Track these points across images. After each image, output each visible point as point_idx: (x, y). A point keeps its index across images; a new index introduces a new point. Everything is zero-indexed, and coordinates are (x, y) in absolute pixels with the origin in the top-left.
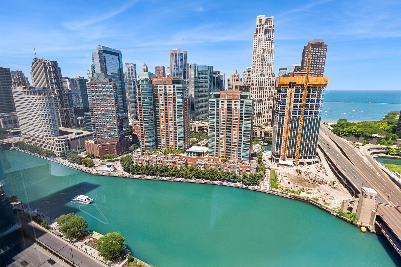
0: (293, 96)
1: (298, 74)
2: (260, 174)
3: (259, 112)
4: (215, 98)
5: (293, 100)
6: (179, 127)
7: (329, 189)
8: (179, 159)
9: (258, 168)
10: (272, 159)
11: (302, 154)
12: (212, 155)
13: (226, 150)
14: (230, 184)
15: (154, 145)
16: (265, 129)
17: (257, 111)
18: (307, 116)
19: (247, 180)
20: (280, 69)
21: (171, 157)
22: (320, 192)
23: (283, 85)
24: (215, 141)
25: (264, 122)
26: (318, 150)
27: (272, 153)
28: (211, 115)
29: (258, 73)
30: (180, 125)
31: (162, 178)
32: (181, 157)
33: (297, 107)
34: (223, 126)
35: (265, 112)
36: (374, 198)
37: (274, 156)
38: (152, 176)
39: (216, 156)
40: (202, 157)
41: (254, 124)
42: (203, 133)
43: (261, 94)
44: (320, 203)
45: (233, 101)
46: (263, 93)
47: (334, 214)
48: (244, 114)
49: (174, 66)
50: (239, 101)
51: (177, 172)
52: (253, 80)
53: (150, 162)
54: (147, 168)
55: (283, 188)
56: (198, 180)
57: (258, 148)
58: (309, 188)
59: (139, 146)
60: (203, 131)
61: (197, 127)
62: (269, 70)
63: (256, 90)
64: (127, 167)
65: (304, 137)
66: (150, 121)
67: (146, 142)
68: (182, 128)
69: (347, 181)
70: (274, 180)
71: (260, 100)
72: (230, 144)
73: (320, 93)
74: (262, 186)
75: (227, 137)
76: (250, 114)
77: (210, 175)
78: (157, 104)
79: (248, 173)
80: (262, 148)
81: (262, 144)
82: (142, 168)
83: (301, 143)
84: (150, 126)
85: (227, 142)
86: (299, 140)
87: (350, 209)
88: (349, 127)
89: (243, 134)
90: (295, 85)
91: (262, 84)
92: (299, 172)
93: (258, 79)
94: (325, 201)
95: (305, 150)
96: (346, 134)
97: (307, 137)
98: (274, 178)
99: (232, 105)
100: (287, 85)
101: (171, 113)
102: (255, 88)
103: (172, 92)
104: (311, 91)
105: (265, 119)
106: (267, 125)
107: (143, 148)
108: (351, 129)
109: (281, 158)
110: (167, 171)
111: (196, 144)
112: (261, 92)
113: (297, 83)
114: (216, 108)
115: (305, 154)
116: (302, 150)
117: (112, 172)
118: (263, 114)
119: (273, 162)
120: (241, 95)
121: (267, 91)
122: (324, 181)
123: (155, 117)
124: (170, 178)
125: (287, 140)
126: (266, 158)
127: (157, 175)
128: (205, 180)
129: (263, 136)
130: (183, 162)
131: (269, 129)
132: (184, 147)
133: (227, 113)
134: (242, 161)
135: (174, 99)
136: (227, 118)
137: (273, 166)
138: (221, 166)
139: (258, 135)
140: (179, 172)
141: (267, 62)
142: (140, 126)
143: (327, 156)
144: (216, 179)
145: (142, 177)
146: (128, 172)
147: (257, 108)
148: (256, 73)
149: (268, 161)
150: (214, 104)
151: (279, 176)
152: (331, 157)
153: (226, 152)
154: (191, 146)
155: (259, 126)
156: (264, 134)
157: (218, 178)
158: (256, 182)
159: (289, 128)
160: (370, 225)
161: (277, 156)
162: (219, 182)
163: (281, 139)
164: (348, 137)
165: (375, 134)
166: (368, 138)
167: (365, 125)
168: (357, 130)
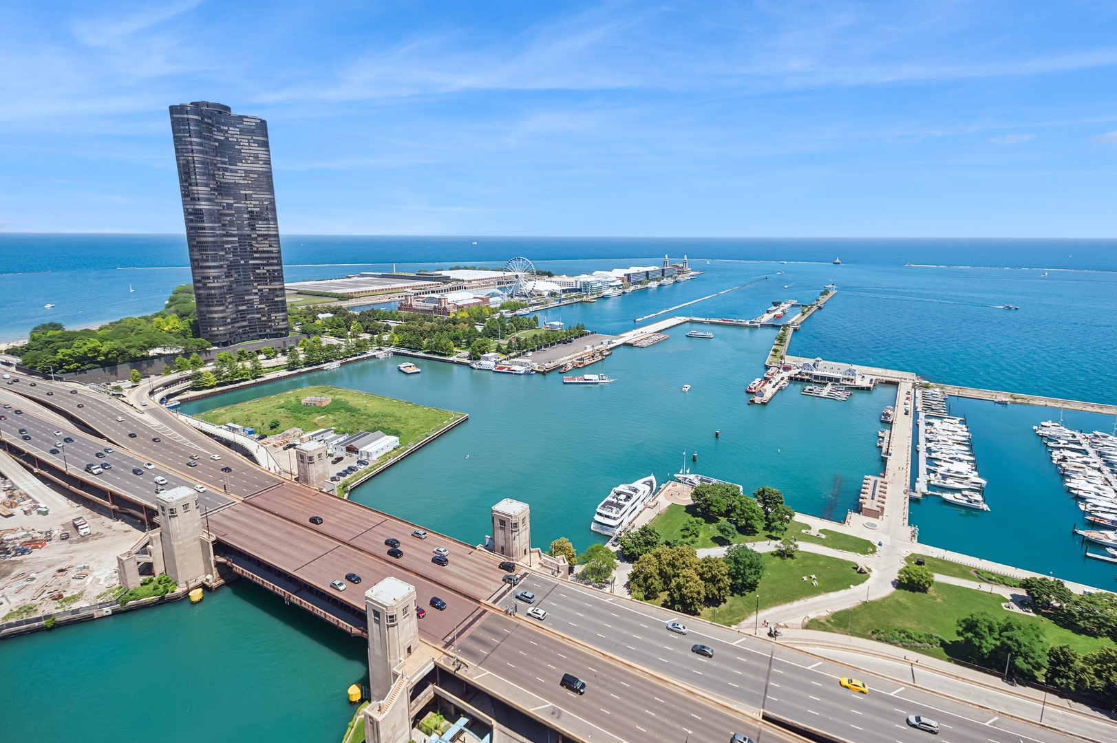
7: (64, 553)
22: (33, 579)
36: (192, 506)
44: (46, 613)
47: (105, 614)
69: (116, 498)
87: (147, 569)
88: (76, 345)
94: (61, 596)
96: (72, 366)
108: (81, 351)
122: (39, 535)
143: (23, 452)
160: (206, 574)
164: (83, 375)
165: (155, 347)
166: (141, 364)
167: (119, 329)
168: (104, 349)
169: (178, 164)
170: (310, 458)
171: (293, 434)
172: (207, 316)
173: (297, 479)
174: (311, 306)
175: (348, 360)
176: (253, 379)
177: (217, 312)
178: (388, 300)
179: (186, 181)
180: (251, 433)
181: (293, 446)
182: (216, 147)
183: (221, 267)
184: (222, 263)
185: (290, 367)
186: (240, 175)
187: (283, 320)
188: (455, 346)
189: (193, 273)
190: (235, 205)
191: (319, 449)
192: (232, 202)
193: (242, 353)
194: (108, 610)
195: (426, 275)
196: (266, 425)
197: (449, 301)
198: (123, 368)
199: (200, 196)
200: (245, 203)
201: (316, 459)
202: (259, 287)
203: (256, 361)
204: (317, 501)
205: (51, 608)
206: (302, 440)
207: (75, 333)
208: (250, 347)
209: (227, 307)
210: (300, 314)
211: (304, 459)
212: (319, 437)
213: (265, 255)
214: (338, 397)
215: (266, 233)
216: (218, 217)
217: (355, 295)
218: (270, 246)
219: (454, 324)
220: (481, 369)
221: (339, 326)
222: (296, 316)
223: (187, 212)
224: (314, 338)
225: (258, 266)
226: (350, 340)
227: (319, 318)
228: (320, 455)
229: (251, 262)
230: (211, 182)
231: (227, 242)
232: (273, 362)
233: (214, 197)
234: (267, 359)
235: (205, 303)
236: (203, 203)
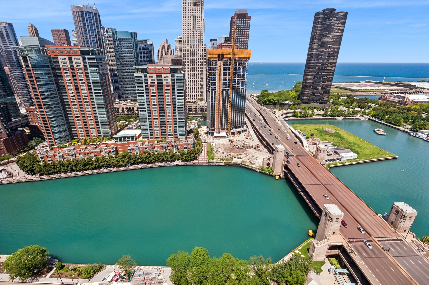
0: (222, 69)
1: (226, 45)
2: (198, 149)
3: (193, 87)
4: (142, 72)
5: (222, 73)
6: (100, 109)
7: (254, 152)
8: (106, 147)
9: (195, 144)
10: (208, 133)
11: (233, 125)
12: (147, 138)
13: (161, 130)
14: (169, 163)
15: (68, 136)
16: (200, 104)
17: (191, 86)
18: (235, 89)
19: (186, 157)
20: (211, 40)
21: (95, 146)
22: (248, 155)
23: (213, 57)
24: (148, 122)
25: (198, 97)
26: (246, 119)
27: (208, 127)
28: (139, 93)
29: (189, 44)
30: (101, 108)
31: (87, 172)
32: (108, 145)
33: (226, 80)
34: (154, 105)
35: (199, 87)
36: (283, 152)
37: (209, 130)
38: (71, 172)
39: (151, 138)
40: (135, 141)
41: (188, 100)
42: (133, 115)
43: (194, 67)
45: (163, 75)
46: (195, 66)
48: (176, 90)
49: (82, 30)
50: (170, 75)
51: (106, 162)
52: (185, 51)
53: (65, 156)
54: (62, 165)
55: (218, 158)
56: (133, 166)
57: (194, 124)
58: (239, 154)
59: (44, 139)
60: (134, 112)
61: (125, 108)
62: (200, 40)
63: (188, 63)
64: (31, 168)
65: (234, 109)
66: (55, 106)
67: (53, 133)
68: (104, 111)
69: (267, 143)
70: (210, 152)
71: (193, 74)
72: (164, 123)
73: (245, 66)
74: (200, 160)
75: (160, 116)
76: (182, 90)
77: (147, 159)
78: (61, 83)
79: (186, 150)
80: (198, 123)
81: (198, 120)
82: (55, 166)
83: (231, 115)
84: (55, 112)
85: (161, 122)
86: (229, 112)
87: (268, 164)
88: (269, 97)
89: (177, 112)
90: (223, 58)
91: (194, 57)
92: (232, 141)
93: (189, 51)
94: (251, 162)
95: (235, 121)
96: (267, 103)
97: (236, 108)
98: (210, 151)
99: (162, 80)
100: (216, 57)
101: (85, 93)
102: (187, 60)
103: (82, 65)
104: (238, 64)
105: (199, 94)
106: (202, 100)
107: (50, 142)
108: (270, 99)
109: (215, 131)
110: (92, 163)
111: (126, 128)
112: (193, 65)
113: (225, 56)
114: (144, 85)
115: (235, 125)
116: (233, 121)
117: (5, 178)
118: (197, 89)
119: (209, 136)
120: (171, 69)
121: (199, 64)
122: (251, 145)
123: (61, 99)
124: (98, 170)
125: (220, 113)
126: (203, 133)
127: (78, 171)
128: (141, 165)
129: (199, 112)
130: (112, 150)
131: (204, 104)
132: (110, 133)
133: (158, 89)
134: (179, 139)
135: (87, 75)
136: (159, 96)
137: (209, 139)
138: (158, 147)
139: (194, 111)
140: (108, 161)
141: (198, 31)
142: (39, 113)
143: (253, 124)
144: (153, 162)
145: (57, 176)
146: (32, 175)
147: (190, 83)
148: (187, 44)
149: (205, 135)
150: (142, 80)
151: (214, 148)
152: (255, 125)
153: (162, 132)
154: (120, 131)
155: (194, 102)
156: (199, 109)
157: (156, 161)
158: (194, 157)
159: (220, 101)
160: (281, 173)
161: (212, 130)
162: (158, 164)
163: (214, 112)
164: (269, 106)
165: (287, 101)
166: (282, 105)
167: (280, 94)
168: (275, 99)
169: (311, 36)
170: (320, 151)
171: (317, 139)
172: (303, 92)
173: (314, 156)
174: (339, 93)
175: (347, 117)
176: (311, 117)
177: (307, 92)
178: (375, 94)
179: (312, 42)
180: (304, 135)
181: (316, 144)
182: (325, 27)
183: (312, 75)
184: (313, 74)
185: (324, 116)
186: (330, 38)
187: (327, 97)
188: (404, 122)
189: (304, 77)
190: (325, 51)
191: (324, 148)
192: (324, 49)
193: (310, 107)
194: (258, 170)
195: (401, 84)
196: (310, 134)
197: (410, 98)
198: (278, 106)
199: (314, 48)
200: (328, 50)
201: (322, 151)
202: (323, 84)
203: (313, 111)
204: (318, 166)
205: (248, 164)
206: (319, 143)
207: (270, 93)
208: (313, 106)
209: (310, 90)
210: (334, 96)
211: (318, 150)
212: (326, 144)
213: (329, 71)
214: (337, 131)
215: (332, 62)
216: (317, 55)
217: (359, 90)
218: (332, 67)
219: (408, 111)
220: (416, 137)
221: (348, 103)
222: (332, 96)
223: (308, 55)
224: (336, 106)
225: (325, 76)
226: (350, 110)
227: (341, 98)
228: (324, 151)
229: (323, 74)
230: (320, 42)
231: (317, 66)
232: (318, 113)
233: (318, 48)
234: (317, 111)
235: (304, 88)
236: (314, 51)
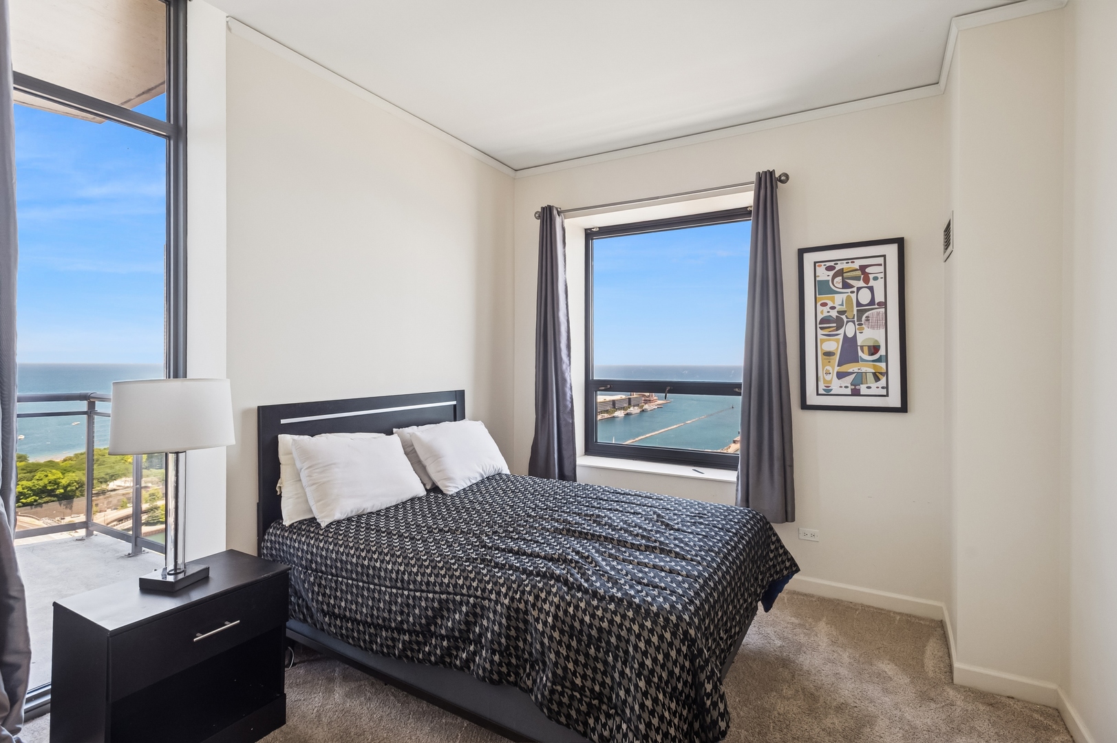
88: (37, 477)
96: (29, 500)
108: (41, 483)
164: (39, 509)
165: (115, 479)
168: (64, 482)
198: (79, 502)
207: (39, 464)
